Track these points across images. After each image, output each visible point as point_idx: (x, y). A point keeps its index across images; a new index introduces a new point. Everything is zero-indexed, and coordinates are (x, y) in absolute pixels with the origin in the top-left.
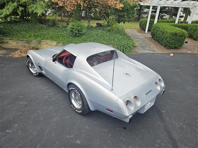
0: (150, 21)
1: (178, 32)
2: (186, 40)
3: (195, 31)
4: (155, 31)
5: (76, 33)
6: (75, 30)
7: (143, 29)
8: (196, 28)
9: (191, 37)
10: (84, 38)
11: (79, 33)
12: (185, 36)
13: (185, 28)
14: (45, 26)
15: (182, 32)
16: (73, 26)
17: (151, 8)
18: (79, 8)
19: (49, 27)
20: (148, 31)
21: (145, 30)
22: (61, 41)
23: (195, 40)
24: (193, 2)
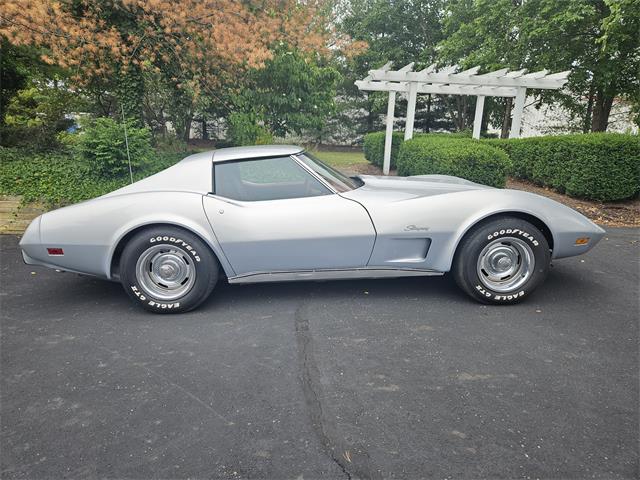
0: (395, 138)
1: (478, 154)
3: (534, 158)
4: (409, 161)
5: (106, 160)
6: (104, 150)
7: (375, 164)
8: (537, 149)
9: (524, 177)
11: (121, 165)
12: (502, 167)
14: (11, 152)
15: (490, 154)
17: (392, 97)
18: (132, 81)
19: (28, 154)
20: (393, 168)
21: (381, 167)
22: (44, 193)
23: (540, 185)
24: (514, 74)
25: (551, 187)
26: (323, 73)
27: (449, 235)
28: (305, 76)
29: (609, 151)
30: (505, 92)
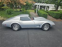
1: (45, 14)
2: (48, 16)
6: (9, 12)
7: (35, 12)
9: (49, 15)
13: (48, 12)
16: (8, 10)
17: (37, 6)
20: (37, 13)
25: (52, 16)
27: (41, 25)
28: (29, 4)
29: (57, 14)
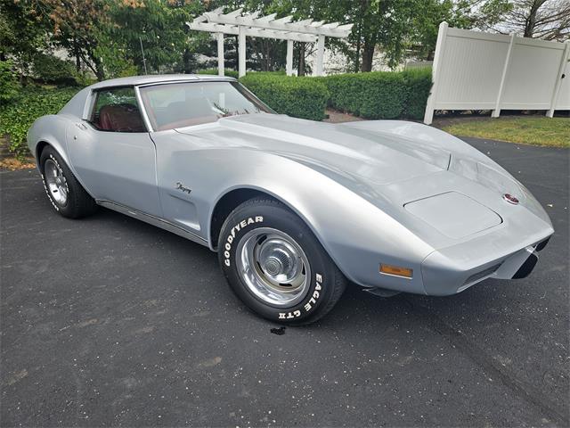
3: (336, 91)
8: (338, 84)
10: (18, 114)
12: (323, 97)
23: (342, 111)
24: (316, 24)
25: (349, 112)
26: (174, 13)
28: (161, 15)
29: (386, 84)
30: (307, 38)
